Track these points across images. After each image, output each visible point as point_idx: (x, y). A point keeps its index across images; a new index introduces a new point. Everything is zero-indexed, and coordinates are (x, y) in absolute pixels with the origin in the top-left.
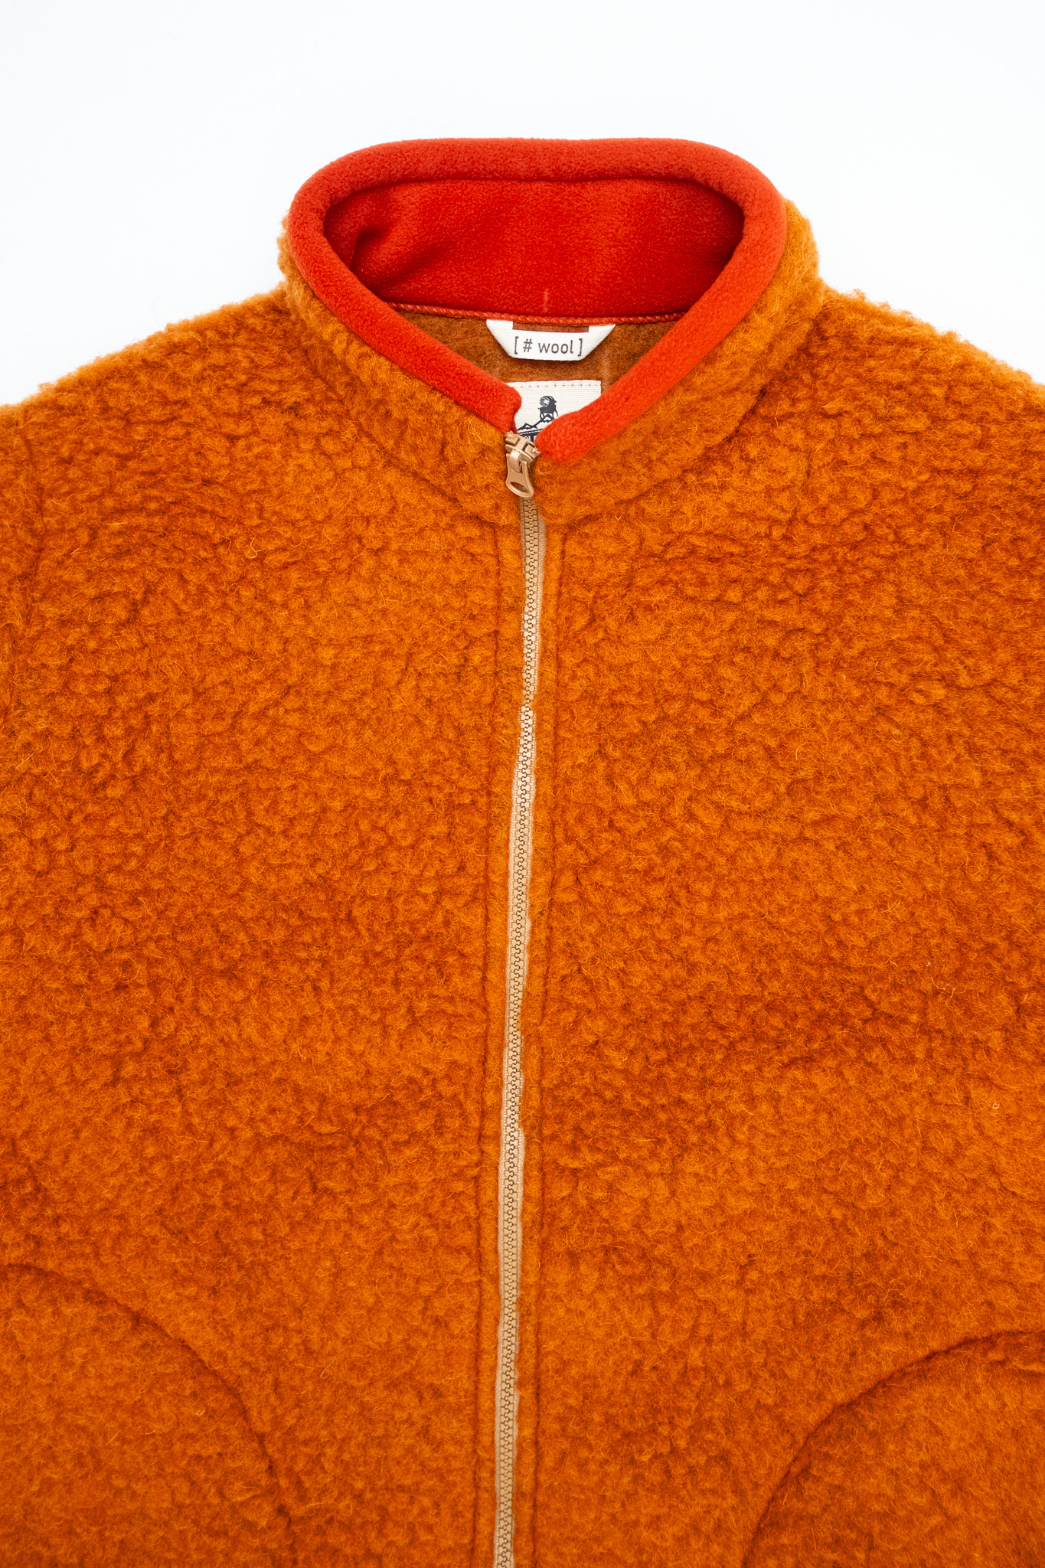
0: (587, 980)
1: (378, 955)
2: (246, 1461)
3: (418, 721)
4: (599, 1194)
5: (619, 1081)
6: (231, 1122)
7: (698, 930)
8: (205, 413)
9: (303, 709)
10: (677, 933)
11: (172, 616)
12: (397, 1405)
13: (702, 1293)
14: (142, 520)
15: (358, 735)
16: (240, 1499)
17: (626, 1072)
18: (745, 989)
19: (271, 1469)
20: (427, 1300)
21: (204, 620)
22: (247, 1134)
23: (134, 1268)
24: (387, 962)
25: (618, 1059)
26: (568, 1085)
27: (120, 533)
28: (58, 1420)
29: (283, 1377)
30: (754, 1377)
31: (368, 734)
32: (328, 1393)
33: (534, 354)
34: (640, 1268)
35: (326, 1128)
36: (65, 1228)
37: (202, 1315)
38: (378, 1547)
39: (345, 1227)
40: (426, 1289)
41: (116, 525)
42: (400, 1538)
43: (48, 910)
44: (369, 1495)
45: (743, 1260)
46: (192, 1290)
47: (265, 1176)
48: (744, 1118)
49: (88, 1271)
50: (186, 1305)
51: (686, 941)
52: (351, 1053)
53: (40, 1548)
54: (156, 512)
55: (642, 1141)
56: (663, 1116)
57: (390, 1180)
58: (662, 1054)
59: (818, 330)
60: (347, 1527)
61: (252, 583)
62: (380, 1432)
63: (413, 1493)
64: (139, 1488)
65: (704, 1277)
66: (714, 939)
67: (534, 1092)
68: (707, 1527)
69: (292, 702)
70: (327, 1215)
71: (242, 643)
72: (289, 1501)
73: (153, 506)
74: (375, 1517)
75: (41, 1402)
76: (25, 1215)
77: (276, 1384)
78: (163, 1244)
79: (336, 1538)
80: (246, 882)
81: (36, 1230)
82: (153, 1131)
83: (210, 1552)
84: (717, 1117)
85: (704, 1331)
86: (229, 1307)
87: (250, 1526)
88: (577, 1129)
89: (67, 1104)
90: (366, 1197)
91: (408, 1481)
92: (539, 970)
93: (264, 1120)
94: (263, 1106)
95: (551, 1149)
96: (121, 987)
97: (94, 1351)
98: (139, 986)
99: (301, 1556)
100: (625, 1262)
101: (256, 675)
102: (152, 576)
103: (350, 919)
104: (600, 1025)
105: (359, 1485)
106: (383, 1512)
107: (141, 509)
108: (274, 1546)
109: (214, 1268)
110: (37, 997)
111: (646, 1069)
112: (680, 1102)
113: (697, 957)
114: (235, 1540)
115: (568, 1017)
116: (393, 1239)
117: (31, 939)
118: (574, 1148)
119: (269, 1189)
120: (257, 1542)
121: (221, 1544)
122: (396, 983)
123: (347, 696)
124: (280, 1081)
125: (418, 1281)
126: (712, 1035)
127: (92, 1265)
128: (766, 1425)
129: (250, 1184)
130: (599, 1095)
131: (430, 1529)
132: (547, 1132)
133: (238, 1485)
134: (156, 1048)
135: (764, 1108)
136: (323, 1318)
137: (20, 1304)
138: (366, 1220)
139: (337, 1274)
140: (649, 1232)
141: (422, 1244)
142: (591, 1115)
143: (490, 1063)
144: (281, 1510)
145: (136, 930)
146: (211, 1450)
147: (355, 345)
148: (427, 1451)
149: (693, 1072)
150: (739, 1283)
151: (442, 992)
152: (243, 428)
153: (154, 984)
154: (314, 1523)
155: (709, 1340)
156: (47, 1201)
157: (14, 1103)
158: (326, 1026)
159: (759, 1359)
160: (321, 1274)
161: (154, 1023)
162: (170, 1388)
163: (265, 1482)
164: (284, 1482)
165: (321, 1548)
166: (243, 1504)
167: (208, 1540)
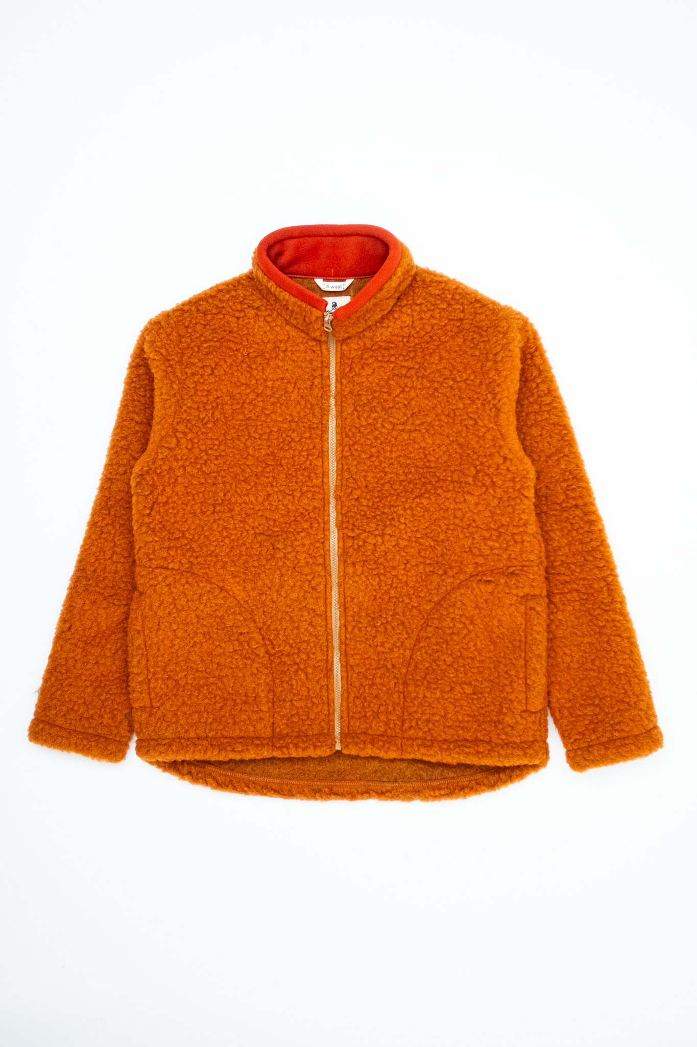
0: (354, 479)
1: (290, 474)
2: (256, 635)
3: (299, 403)
4: (361, 543)
5: (365, 509)
6: (248, 528)
7: (387, 461)
8: (230, 310)
9: (263, 401)
10: (381, 462)
11: (223, 372)
12: (302, 616)
13: (394, 573)
14: (212, 343)
15: (281, 408)
16: (254, 647)
17: (367, 506)
18: (402, 478)
19: (263, 639)
20: (310, 582)
21: (232, 374)
22: (252, 532)
23: (221, 572)
24: (293, 476)
25: (365, 502)
26: (350, 512)
27: (207, 348)
28: (198, 622)
29: (266, 609)
30: (410, 599)
31: (283, 408)
32: (280, 614)
33: (330, 289)
34: (375, 566)
35: (276, 529)
36: (199, 560)
37: (241, 588)
38: (298, 660)
39: (283, 560)
40: (309, 578)
41: (205, 345)
42: (304, 656)
43: (192, 460)
44: (294, 645)
45: (405, 562)
46: (238, 580)
47: (258, 546)
48: (403, 515)
49: (207, 573)
50: (236, 585)
51: (383, 465)
52: (283, 505)
53: (193, 665)
54: (216, 341)
55: (373, 525)
56: (379, 518)
57: (297, 543)
58: (378, 500)
59: (414, 278)
60: (288, 655)
61: (246, 362)
62: (296, 625)
63: (308, 642)
64: (223, 645)
65: (394, 568)
66: (391, 464)
67: (340, 516)
68: (398, 644)
69: (260, 399)
70: (278, 556)
71: (243, 381)
72: (269, 648)
73: (215, 339)
74: (296, 651)
75: (193, 616)
76: (188, 554)
77: (264, 611)
78: (229, 564)
79: (284, 659)
80: (249, 454)
81: (191, 559)
82: (225, 528)
83: (246, 664)
84: (395, 515)
85: (395, 585)
86: (249, 586)
87: (258, 655)
88: (353, 524)
89: (200, 520)
90: (290, 549)
91: (306, 639)
92: (339, 478)
93: (257, 528)
94: (257, 523)
95: (345, 531)
96: (214, 484)
97: (209, 599)
98: (219, 483)
99: (274, 666)
100: (370, 565)
101: (248, 391)
102: (217, 360)
103: (281, 465)
104: (358, 492)
105: (291, 642)
106: (299, 649)
107: (211, 340)
108: (265, 663)
109: (244, 573)
110: (191, 487)
111: (373, 504)
112: (384, 513)
113: (387, 469)
114: (253, 660)
115: (349, 490)
116: (298, 563)
117: (189, 469)
118: (353, 530)
119: (259, 549)
120: (260, 661)
121: (249, 662)
122: (296, 483)
123: (276, 396)
124: (262, 516)
125: (306, 575)
126: (392, 492)
127: (208, 571)
128: (415, 612)
129: (253, 548)
130: (360, 514)
131: (314, 654)
132: (344, 526)
133: (254, 642)
134: (226, 503)
135: (408, 512)
136: (277, 591)
137: (187, 582)
138: (290, 556)
139: (282, 575)
140: (377, 555)
141: (307, 563)
142: (357, 520)
143: (326, 508)
144: (267, 652)
145: (218, 467)
146: (245, 631)
147: (278, 289)
148: (311, 629)
149: (387, 503)
150: (404, 569)
151: (311, 485)
152: (242, 315)
153: (224, 483)
154: (277, 655)
155: (396, 588)
156: (194, 551)
157: (184, 520)
158: (275, 497)
159: (412, 592)
160: (276, 576)
161: (225, 495)
162: (232, 610)
163: (261, 642)
164: (267, 642)
165: (280, 663)
166: (255, 649)
167: (245, 661)
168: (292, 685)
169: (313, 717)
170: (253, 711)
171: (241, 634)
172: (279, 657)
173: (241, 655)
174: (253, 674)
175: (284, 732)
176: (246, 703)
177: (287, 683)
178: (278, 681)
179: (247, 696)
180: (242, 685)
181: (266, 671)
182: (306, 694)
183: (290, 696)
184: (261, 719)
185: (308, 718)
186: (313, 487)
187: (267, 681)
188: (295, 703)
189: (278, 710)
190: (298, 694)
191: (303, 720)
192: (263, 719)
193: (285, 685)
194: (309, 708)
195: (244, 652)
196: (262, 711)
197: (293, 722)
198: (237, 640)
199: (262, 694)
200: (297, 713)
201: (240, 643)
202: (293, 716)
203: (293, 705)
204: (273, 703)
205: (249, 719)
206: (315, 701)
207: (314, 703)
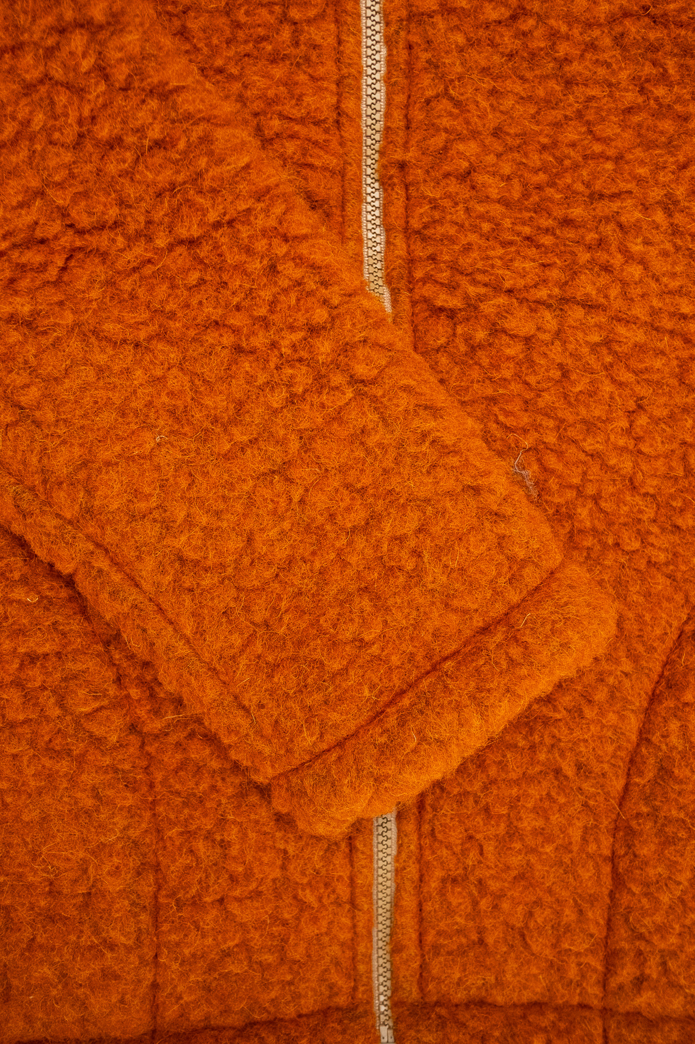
0: (457, 104)
2: (90, 666)
4: (481, 335)
5: (497, 210)
7: (576, 32)
10: (554, 36)
13: (589, 444)
16: (86, 709)
17: (505, 202)
18: (631, 97)
19: (119, 680)
24: (231, 78)
25: (494, 188)
26: (440, 222)
30: (643, 537)
34: (525, 419)
45: (631, 405)
48: (637, 227)
51: (563, 49)
55: (528, 265)
56: (547, 240)
58: (542, 177)
65: (590, 426)
66: (592, 46)
67: (400, 242)
68: (601, 695)
72: (142, 712)
79: (201, 751)
83: (51, 777)
84: (609, 229)
85: (590, 490)
87: (97, 742)
88: (454, 268)
92: (400, 99)
95: (428, 290)
99: (159, 776)
100: (507, 414)
104: (471, 148)
108: (127, 767)
111: (526, 195)
112: (567, 222)
113: (575, 68)
114: (81, 760)
115: (438, 141)
118: (452, 287)
120: (107, 761)
121: (64, 766)
126: (597, 148)
128: (660, 583)
130: (475, 229)
132: (419, 274)
133: (82, 693)
135: (659, 216)
140: (532, 380)
142: (468, 248)
143: (349, 208)
144: (133, 728)
149: (579, 187)
150: (628, 431)
151: (296, 113)
154: (173, 739)
155: (596, 499)
159: (650, 513)
163: (112, 691)
164: (135, 693)
165: (182, 766)
166: (89, 716)
167: (48, 763)
168: (224, 845)
169: (297, 953)
170: (77, 948)
171: (32, 658)
172: (178, 744)
173: (32, 743)
174: (80, 814)
175: (196, 1016)
176: (51, 918)
177: (209, 836)
178: (173, 832)
179: (53, 892)
180: (35, 856)
181: (130, 800)
182: (277, 873)
183: (218, 886)
184: (108, 975)
185: (282, 960)
186: (302, 121)
187: (134, 833)
188: (234, 908)
189: (174, 937)
190: (248, 875)
191: (264, 967)
192: (117, 977)
193: (201, 846)
194: (285, 923)
195: (46, 730)
196: (112, 947)
197: (226, 976)
198: (18, 684)
199: (113, 886)
200: (244, 945)
201: (29, 698)
202: (227, 954)
203: (229, 916)
204: (156, 911)
205: (63, 975)
206: (309, 897)
207: (303, 906)
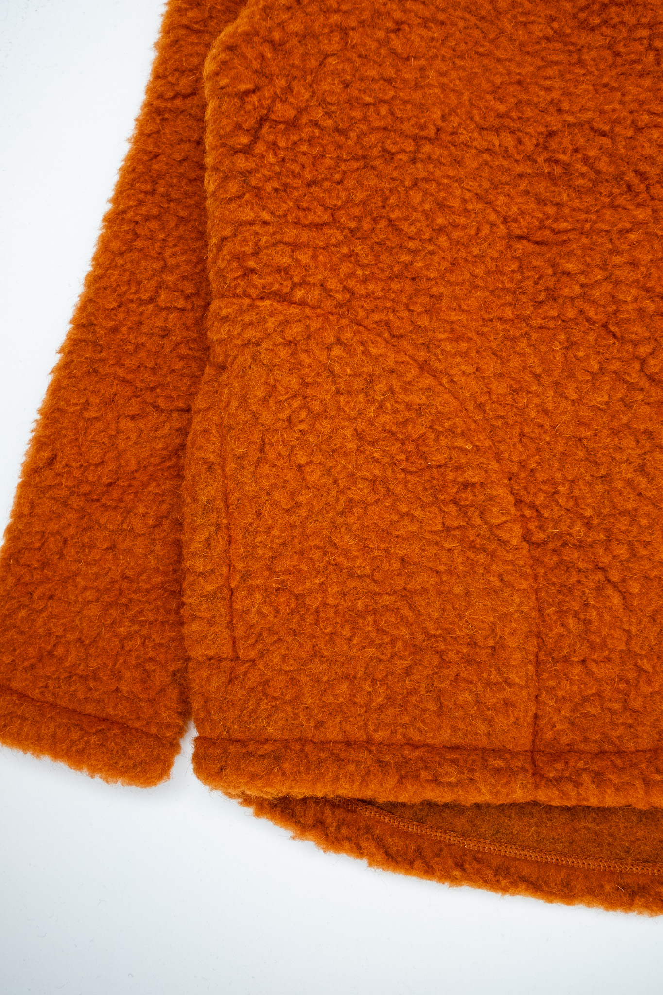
1: (606, 85)
2: (502, 492)
6: (493, 217)
12: (620, 449)
16: (497, 521)
19: (518, 503)
20: (643, 362)
22: (502, 230)
23: (424, 321)
24: (613, 89)
28: (360, 450)
29: (527, 430)
32: (561, 442)
35: (564, 225)
36: (371, 286)
37: (469, 369)
38: (605, 560)
39: (579, 303)
40: (643, 350)
42: (622, 551)
43: (366, 16)
44: (596, 521)
46: (464, 346)
47: (515, 266)
49: (387, 324)
50: (459, 359)
52: (586, 160)
53: (340, 559)
57: (617, 260)
60: (580, 546)
62: (603, 472)
63: (632, 515)
64: (418, 513)
70: (566, 292)
72: (532, 526)
74: (602, 536)
75: (349, 433)
76: (345, 268)
77: (522, 435)
78: (444, 303)
79: (571, 555)
81: (351, 283)
82: (442, 206)
83: (473, 565)
86: (490, 366)
87: (502, 542)
89: (379, 176)
90: (599, 275)
91: (630, 506)
93: (515, 220)
94: (515, 209)
96: (417, 86)
97: (392, 390)
98: (430, 86)
99: (542, 571)
103: (581, 63)
105: (589, 513)
106: (609, 531)
108: (521, 563)
109: (481, 334)
110: (358, 84)
114: (493, 555)
116: (616, 312)
117: (355, 37)
119: (517, 276)
120: (510, 557)
121: (482, 558)
122: (622, 103)
124: (527, 192)
125: (635, 344)
127: (391, 317)
129: (502, 273)
131: (646, 544)
133: (495, 510)
134: (445, 137)
136: (556, 384)
137: (339, 341)
138: (596, 293)
139: (571, 345)
141: (641, 311)
144: (526, 537)
145: (429, 48)
146: (476, 479)
148: (642, 482)
153: (443, 87)
156: (358, 263)
157: (337, 177)
158: (566, 142)
160: (557, 347)
161: (444, 118)
162: (447, 424)
163: (513, 511)
164: (528, 512)
165: (557, 566)
166: (498, 526)
167: (470, 554)
168: (587, 622)
169: (637, 704)
170: (488, 684)
171: (466, 485)
172: (554, 551)
173: (461, 541)
174: (491, 591)
175: (565, 740)
176: (469, 661)
177: (576, 615)
178: (551, 610)
179: (473, 644)
180: (460, 617)
181: (524, 585)
182: (622, 646)
183: (582, 650)
184: (507, 703)
185: (625, 709)
187: (525, 609)
188: (593, 667)
189: (552, 683)
190: (604, 644)
191: (613, 712)
192: (514, 706)
193: (571, 622)
194: (627, 682)
195: (471, 534)
196: (510, 685)
197: (586, 715)
198: (455, 502)
199: (512, 643)
200: (599, 694)
201: (463, 510)
202: (585, 699)
203: (589, 673)
204: (538, 663)
205: (478, 702)
206: (646, 665)
207: (641, 670)
